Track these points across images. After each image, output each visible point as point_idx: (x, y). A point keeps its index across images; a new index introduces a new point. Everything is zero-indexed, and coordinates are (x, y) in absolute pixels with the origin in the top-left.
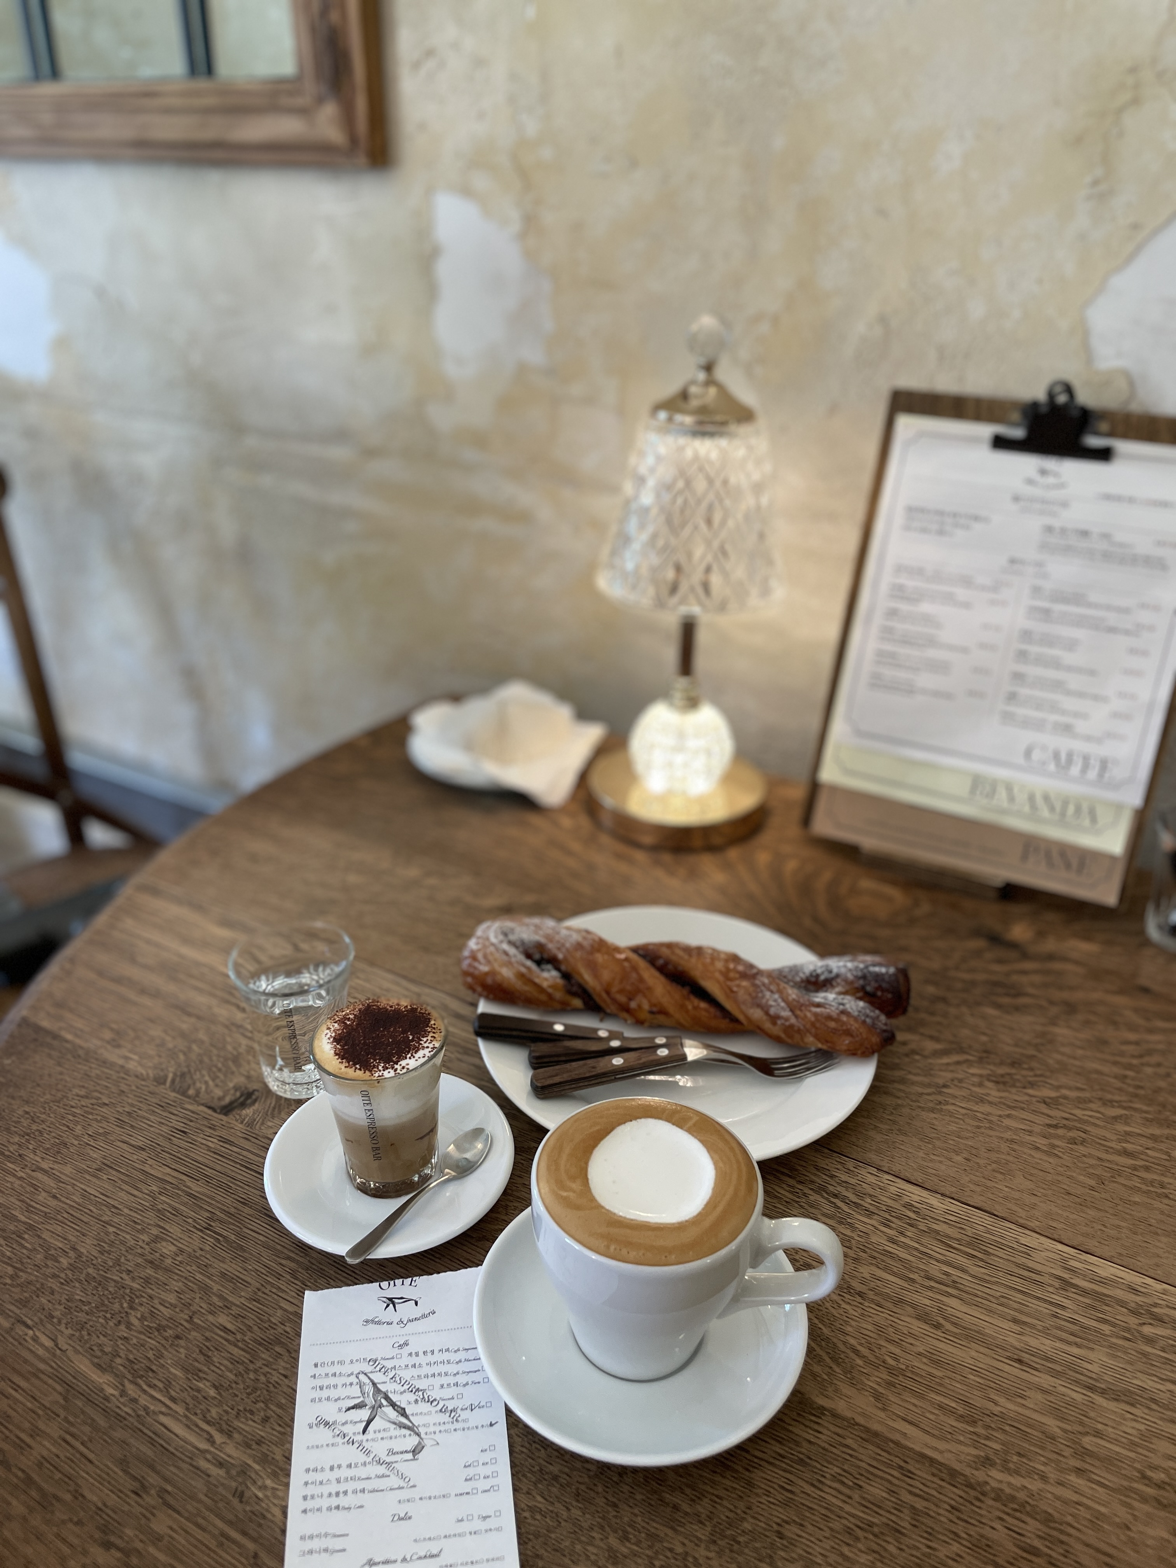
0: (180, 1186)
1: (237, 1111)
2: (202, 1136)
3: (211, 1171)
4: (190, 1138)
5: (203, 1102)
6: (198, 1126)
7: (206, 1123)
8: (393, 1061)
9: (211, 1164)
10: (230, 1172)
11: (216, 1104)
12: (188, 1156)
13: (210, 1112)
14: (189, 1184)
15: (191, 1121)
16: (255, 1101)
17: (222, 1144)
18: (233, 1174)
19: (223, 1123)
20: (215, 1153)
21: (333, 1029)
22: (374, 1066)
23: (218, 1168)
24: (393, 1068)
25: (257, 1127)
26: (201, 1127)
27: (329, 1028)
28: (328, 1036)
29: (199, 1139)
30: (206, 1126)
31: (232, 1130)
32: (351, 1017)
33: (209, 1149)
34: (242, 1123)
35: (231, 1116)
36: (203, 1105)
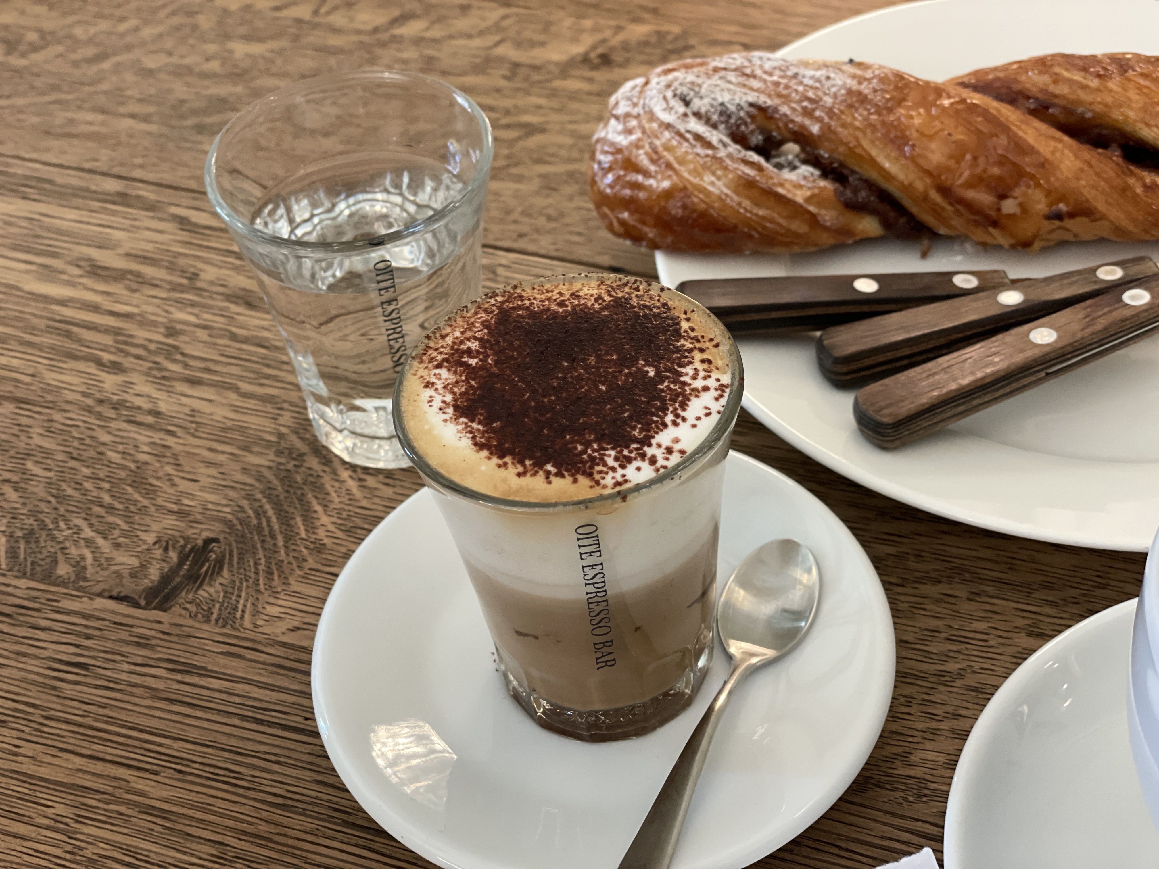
0: (118, 792)
1: (184, 596)
2: (126, 667)
3: (178, 745)
4: (100, 677)
5: (98, 588)
6: (110, 645)
7: (123, 635)
8: (636, 440)
9: (173, 729)
10: (223, 739)
11: (129, 587)
12: (110, 720)
13: (123, 608)
14: (140, 785)
15: (88, 637)
16: (219, 565)
17: (179, 677)
18: (233, 742)
19: (165, 628)
20: (172, 701)
21: (439, 385)
22: (592, 459)
23: (193, 734)
24: (643, 456)
25: (247, 623)
26: (118, 647)
27: (428, 385)
28: (437, 403)
29: (124, 676)
30: (128, 643)
31: (193, 641)
32: (474, 345)
33: (155, 694)
34: (207, 620)
35: (177, 609)
36: (100, 595)
